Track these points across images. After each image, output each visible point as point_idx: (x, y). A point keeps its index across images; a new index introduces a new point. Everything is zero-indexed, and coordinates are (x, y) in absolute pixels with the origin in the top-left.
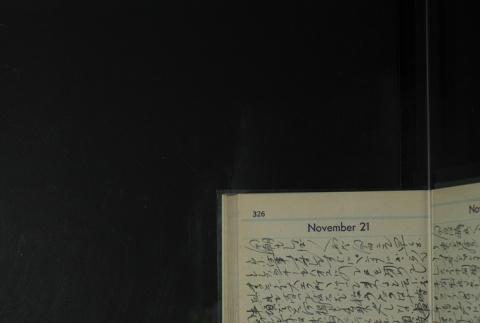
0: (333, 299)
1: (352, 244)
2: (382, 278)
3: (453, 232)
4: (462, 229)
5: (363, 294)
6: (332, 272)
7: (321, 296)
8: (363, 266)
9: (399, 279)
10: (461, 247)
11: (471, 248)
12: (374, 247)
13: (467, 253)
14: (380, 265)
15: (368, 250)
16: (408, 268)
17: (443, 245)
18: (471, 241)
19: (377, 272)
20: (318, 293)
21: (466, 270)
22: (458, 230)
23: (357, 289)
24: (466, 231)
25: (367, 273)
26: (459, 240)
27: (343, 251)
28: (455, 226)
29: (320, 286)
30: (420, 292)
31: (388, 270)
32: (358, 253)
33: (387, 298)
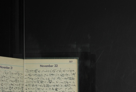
0: (5, 89)
1: (9, 73)
2: (15, 83)
3: (34, 72)
4: (37, 71)
5: (11, 87)
6: (5, 81)
7: (2, 88)
8: (11, 79)
9: (18, 83)
10: (37, 76)
11: (40, 76)
12: (13, 74)
13: (39, 77)
14: (15, 79)
15: (12, 75)
16: (20, 81)
17: (29, 75)
18: (40, 74)
19: (14, 81)
20: (2, 87)
21: (38, 82)
22: (36, 71)
23: (10, 86)
24: (39, 72)
25: (12, 81)
26: (36, 74)
27: (7, 75)
28: (34, 70)
29: (3, 85)
30: (22, 87)
31: (16, 80)
32: (10, 75)
33: (16, 89)
